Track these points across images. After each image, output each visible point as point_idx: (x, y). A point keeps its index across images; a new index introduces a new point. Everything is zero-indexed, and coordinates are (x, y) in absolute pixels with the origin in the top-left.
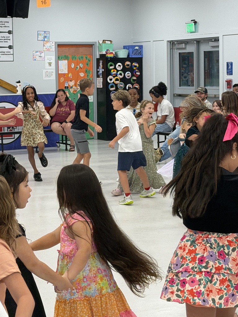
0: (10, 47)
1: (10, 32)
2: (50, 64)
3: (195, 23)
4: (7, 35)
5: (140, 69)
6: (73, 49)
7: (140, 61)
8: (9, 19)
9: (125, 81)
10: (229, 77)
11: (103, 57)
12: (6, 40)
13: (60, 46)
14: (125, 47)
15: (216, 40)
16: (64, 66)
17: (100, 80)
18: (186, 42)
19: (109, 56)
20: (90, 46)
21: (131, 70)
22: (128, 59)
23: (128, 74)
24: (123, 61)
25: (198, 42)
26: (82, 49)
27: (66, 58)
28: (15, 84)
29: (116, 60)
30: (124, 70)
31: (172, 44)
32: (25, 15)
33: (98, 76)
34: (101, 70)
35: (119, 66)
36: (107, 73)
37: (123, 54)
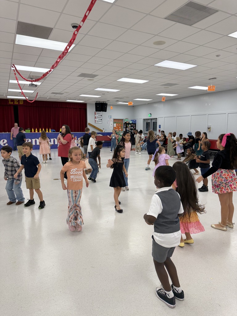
0: (101, 120)
1: (101, 116)
2: (112, 124)
3: (151, 114)
4: (100, 116)
5: (135, 126)
6: (117, 121)
7: (135, 124)
8: (101, 112)
9: (131, 129)
10: (160, 129)
11: (125, 123)
12: (100, 118)
13: (114, 120)
14: (131, 120)
15: (157, 119)
16: (115, 125)
17: (125, 129)
18: (148, 119)
19: (127, 122)
20: (122, 120)
21: (133, 126)
22: (132, 123)
23: (132, 128)
24: (131, 124)
25: (151, 119)
26: (120, 121)
27: (116, 123)
28: (102, 130)
29: (129, 124)
30: (131, 126)
31: (144, 120)
32: (106, 111)
33: (124, 128)
34: (125, 126)
35: (130, 125)
36: (127, 127)
37: (131, 122)
